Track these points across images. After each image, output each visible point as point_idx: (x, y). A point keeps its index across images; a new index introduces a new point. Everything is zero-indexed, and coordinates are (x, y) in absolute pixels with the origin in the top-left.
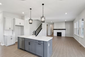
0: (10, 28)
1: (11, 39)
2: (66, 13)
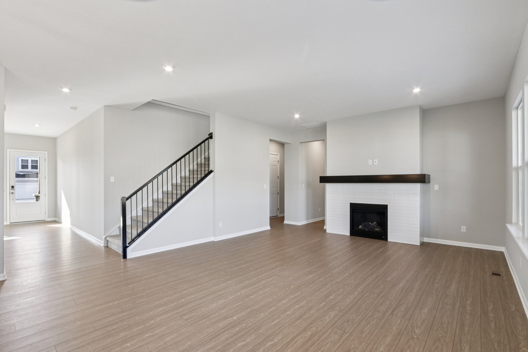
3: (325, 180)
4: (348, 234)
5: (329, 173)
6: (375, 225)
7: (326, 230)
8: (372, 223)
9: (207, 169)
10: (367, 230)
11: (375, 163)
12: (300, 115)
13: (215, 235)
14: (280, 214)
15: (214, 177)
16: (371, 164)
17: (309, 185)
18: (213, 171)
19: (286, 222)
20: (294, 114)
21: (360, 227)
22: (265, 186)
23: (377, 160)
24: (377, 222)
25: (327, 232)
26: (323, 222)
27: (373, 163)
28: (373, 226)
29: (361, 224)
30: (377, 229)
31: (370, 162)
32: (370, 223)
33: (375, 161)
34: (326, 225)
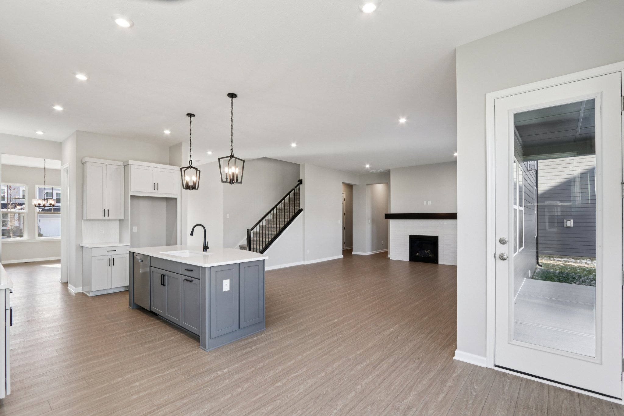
0: (106, 213)
1: (111, 262)
2: (403, 120)
3: (389, 216)
4: (408, 259)
5: (393, 211)
6: (429, 253)
7: (390, 258)
8: (427, 251)
9: (298, 207)
10: (422, 256)
11: (429, 204)
12: (370, 165)
13: (304, 260)
14: (346, 247)
15: (304, 214)
16: (426, 204)
17: (374, 221)
18: (303, 210)
19: (354, 253)
20: (366, 165)
21: (417, 254)
22: (339, 221)
23: (430, 202)
24: (430, 250)
25: (391, 259)
26: (387, 253)
27: (427, 203)
28: (428, 253)
29: (418, 252)
30: (430, 256)
31: (425, 203)
32: (425, 251)
33: (429, 202)
34: (390, 254)
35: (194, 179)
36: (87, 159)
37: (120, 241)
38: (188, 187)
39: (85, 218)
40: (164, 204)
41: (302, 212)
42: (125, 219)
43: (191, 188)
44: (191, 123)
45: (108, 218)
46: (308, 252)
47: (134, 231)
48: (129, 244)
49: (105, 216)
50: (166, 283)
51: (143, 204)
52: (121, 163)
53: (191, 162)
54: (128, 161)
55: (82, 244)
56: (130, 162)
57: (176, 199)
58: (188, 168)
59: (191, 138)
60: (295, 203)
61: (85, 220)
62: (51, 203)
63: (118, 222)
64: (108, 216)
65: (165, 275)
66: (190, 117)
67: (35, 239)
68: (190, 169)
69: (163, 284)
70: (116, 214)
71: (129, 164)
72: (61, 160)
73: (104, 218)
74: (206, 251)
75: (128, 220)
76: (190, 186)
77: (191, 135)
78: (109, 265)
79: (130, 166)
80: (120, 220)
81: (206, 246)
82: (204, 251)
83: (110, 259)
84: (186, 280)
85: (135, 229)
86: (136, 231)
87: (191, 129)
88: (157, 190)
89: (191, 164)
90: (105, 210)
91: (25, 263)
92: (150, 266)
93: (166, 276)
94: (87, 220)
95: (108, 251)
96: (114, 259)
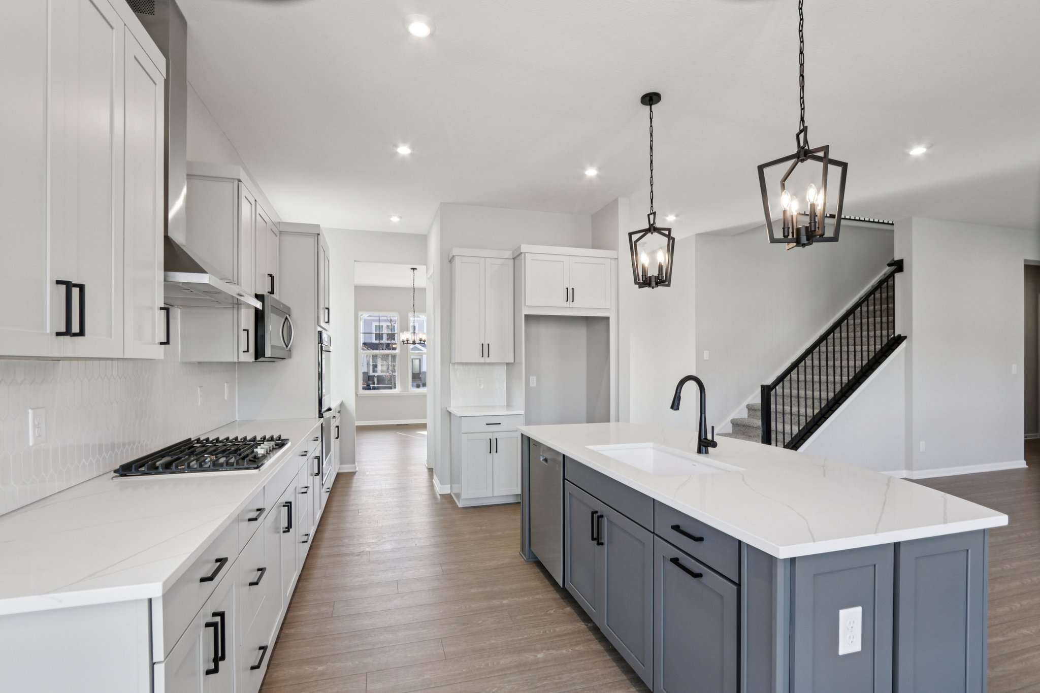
0: (485, 350)
1: (493, 446)
35: (662, 257)
36: (455, 251)
37: (509, 405)
38: (646, 282)
39: (453, 361)
40: (581, 332)
41: (903, 345)
42: (516, 361)
43: (653, 284)
44: (651, 119)
45: (488, 360)
46: (922, 449)
47: (531, 385)
48: (523, 412)
49: (483, 357)
50: (605, 540)
51: (546, 332)
52: (508, 254)
53: (652, 217)
54: (519, 248)
55: (450, 407)
56: (524, 248)
57: (608, 318)
58: (647, 231)
59: (652, 156)
60: (870, 322)
61: (454, 364)
62: (421, 337)
63: (505, 367)
64: (488, 357)
65: (602, 516)
66: (649, 107)
67: (408, 391)
68: (649, 234)
69: (597, 539)
70: (501, 353)
71: (522, 251)
72: (426, 265)
73: (482, 360)
74: (707, 452)
75: (521, 363)
76: (650, 277)
77: (651, 148)
78: (489, 451)
79: (523, 255)
80: (508, 364)
81: (706, 438)
82: (699, 451)
83: (490, 440)
84: (675, 561)
85: (533, 381)
86: (535, 385)
87: (651, 135)
88: (571, 302)
89: (652, 222)
90: (483, 344)
91: (397, 425)
92: (564, 479)
93: (605, 519)
94: (458, 363)
95: (487, 424)
96: (496, 439)
